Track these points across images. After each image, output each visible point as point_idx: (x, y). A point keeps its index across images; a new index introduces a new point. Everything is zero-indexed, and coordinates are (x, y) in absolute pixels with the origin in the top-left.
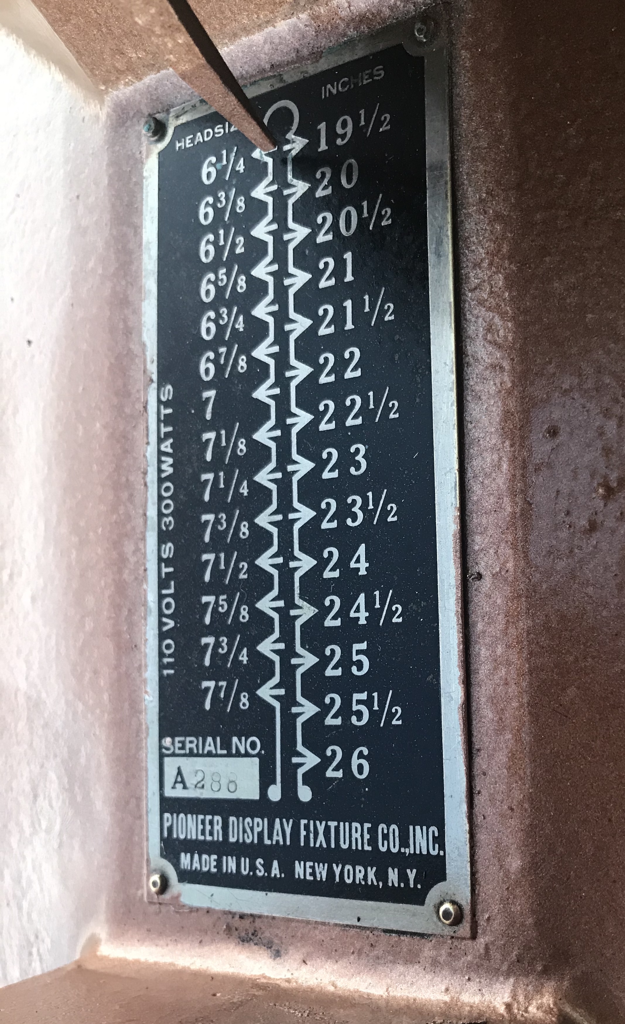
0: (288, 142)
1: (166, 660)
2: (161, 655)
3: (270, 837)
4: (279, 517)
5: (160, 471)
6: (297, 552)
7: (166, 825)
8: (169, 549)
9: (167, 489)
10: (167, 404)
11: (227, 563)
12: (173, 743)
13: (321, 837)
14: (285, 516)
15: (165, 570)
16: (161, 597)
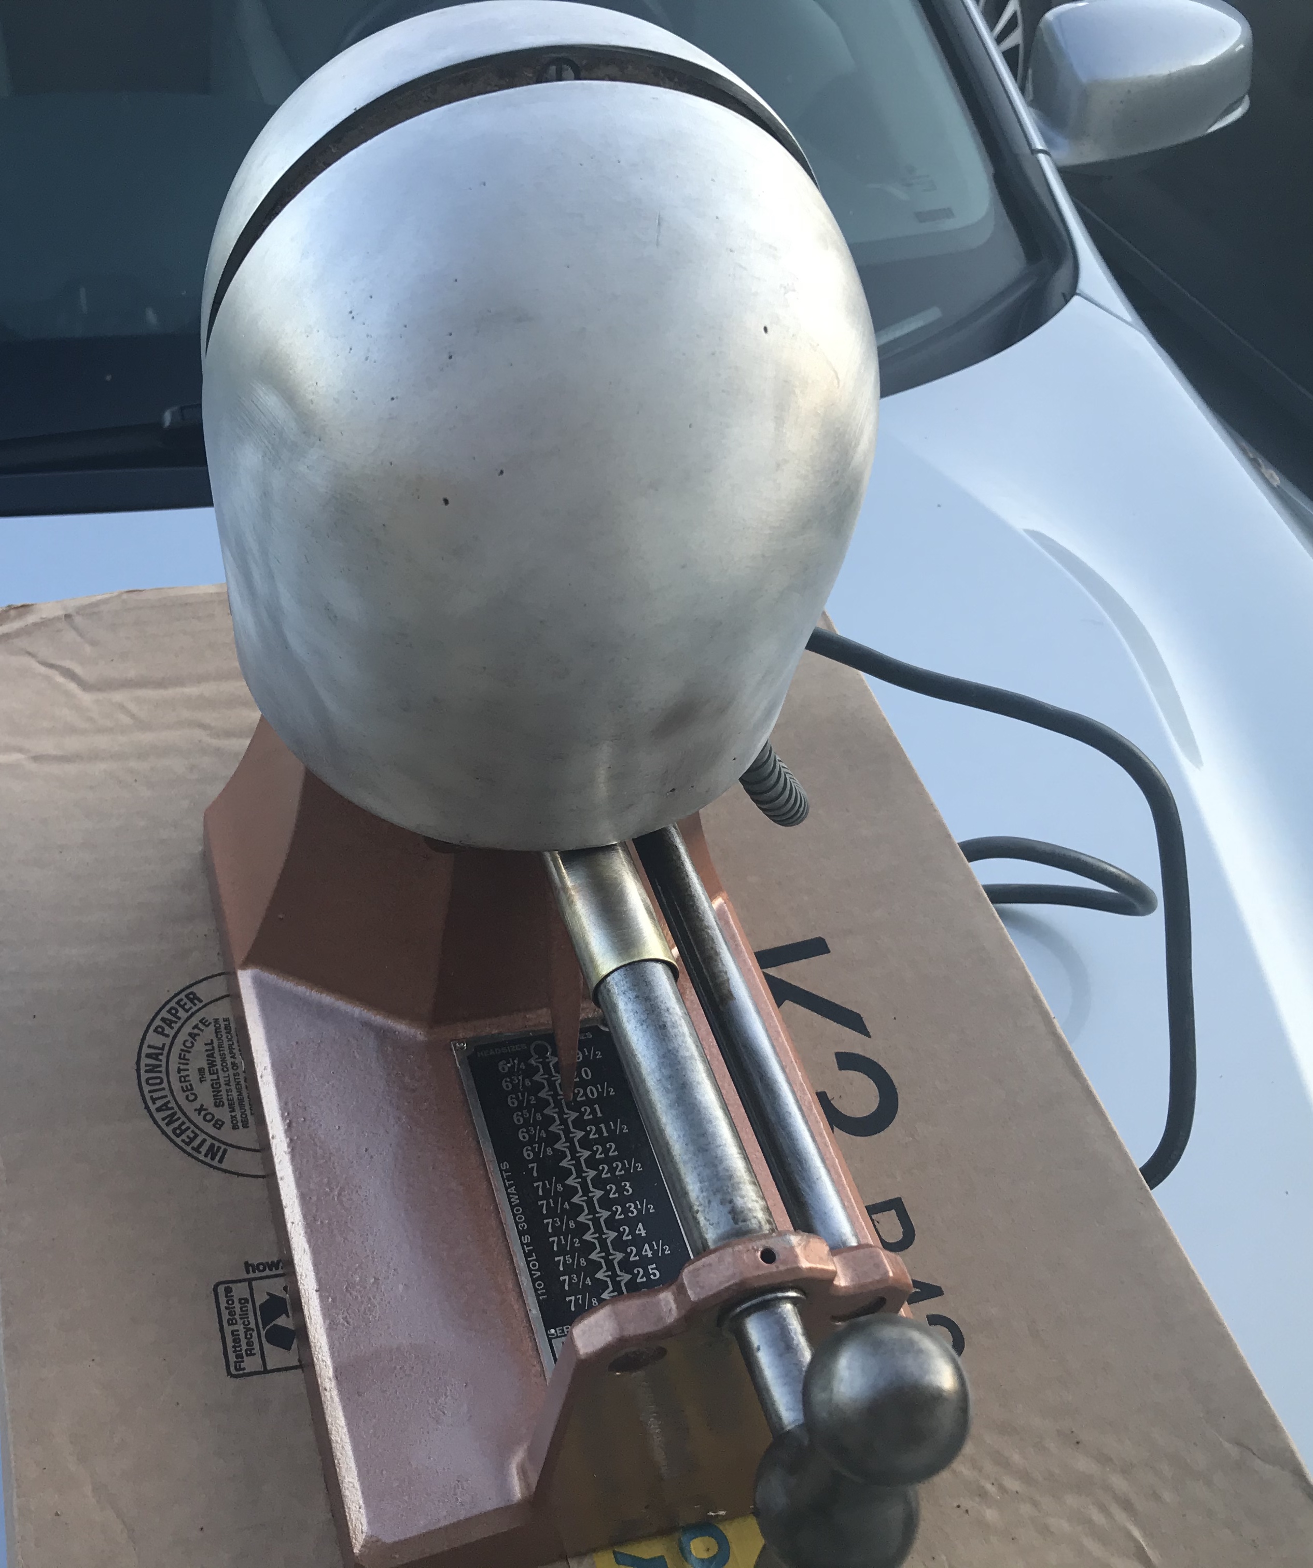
1: (539, 1292)
2: (536, 1290)
4: (591, 1216)
5: (510, 1203)
6: (605, 1231)
8: (527, 1239)
9: (518, 1210)
10: (506, 1171)
11: (566, 1241)
12: (556, 1331)
14: (594, 1216)
15: (527, 1249)
16: (528, 1263)
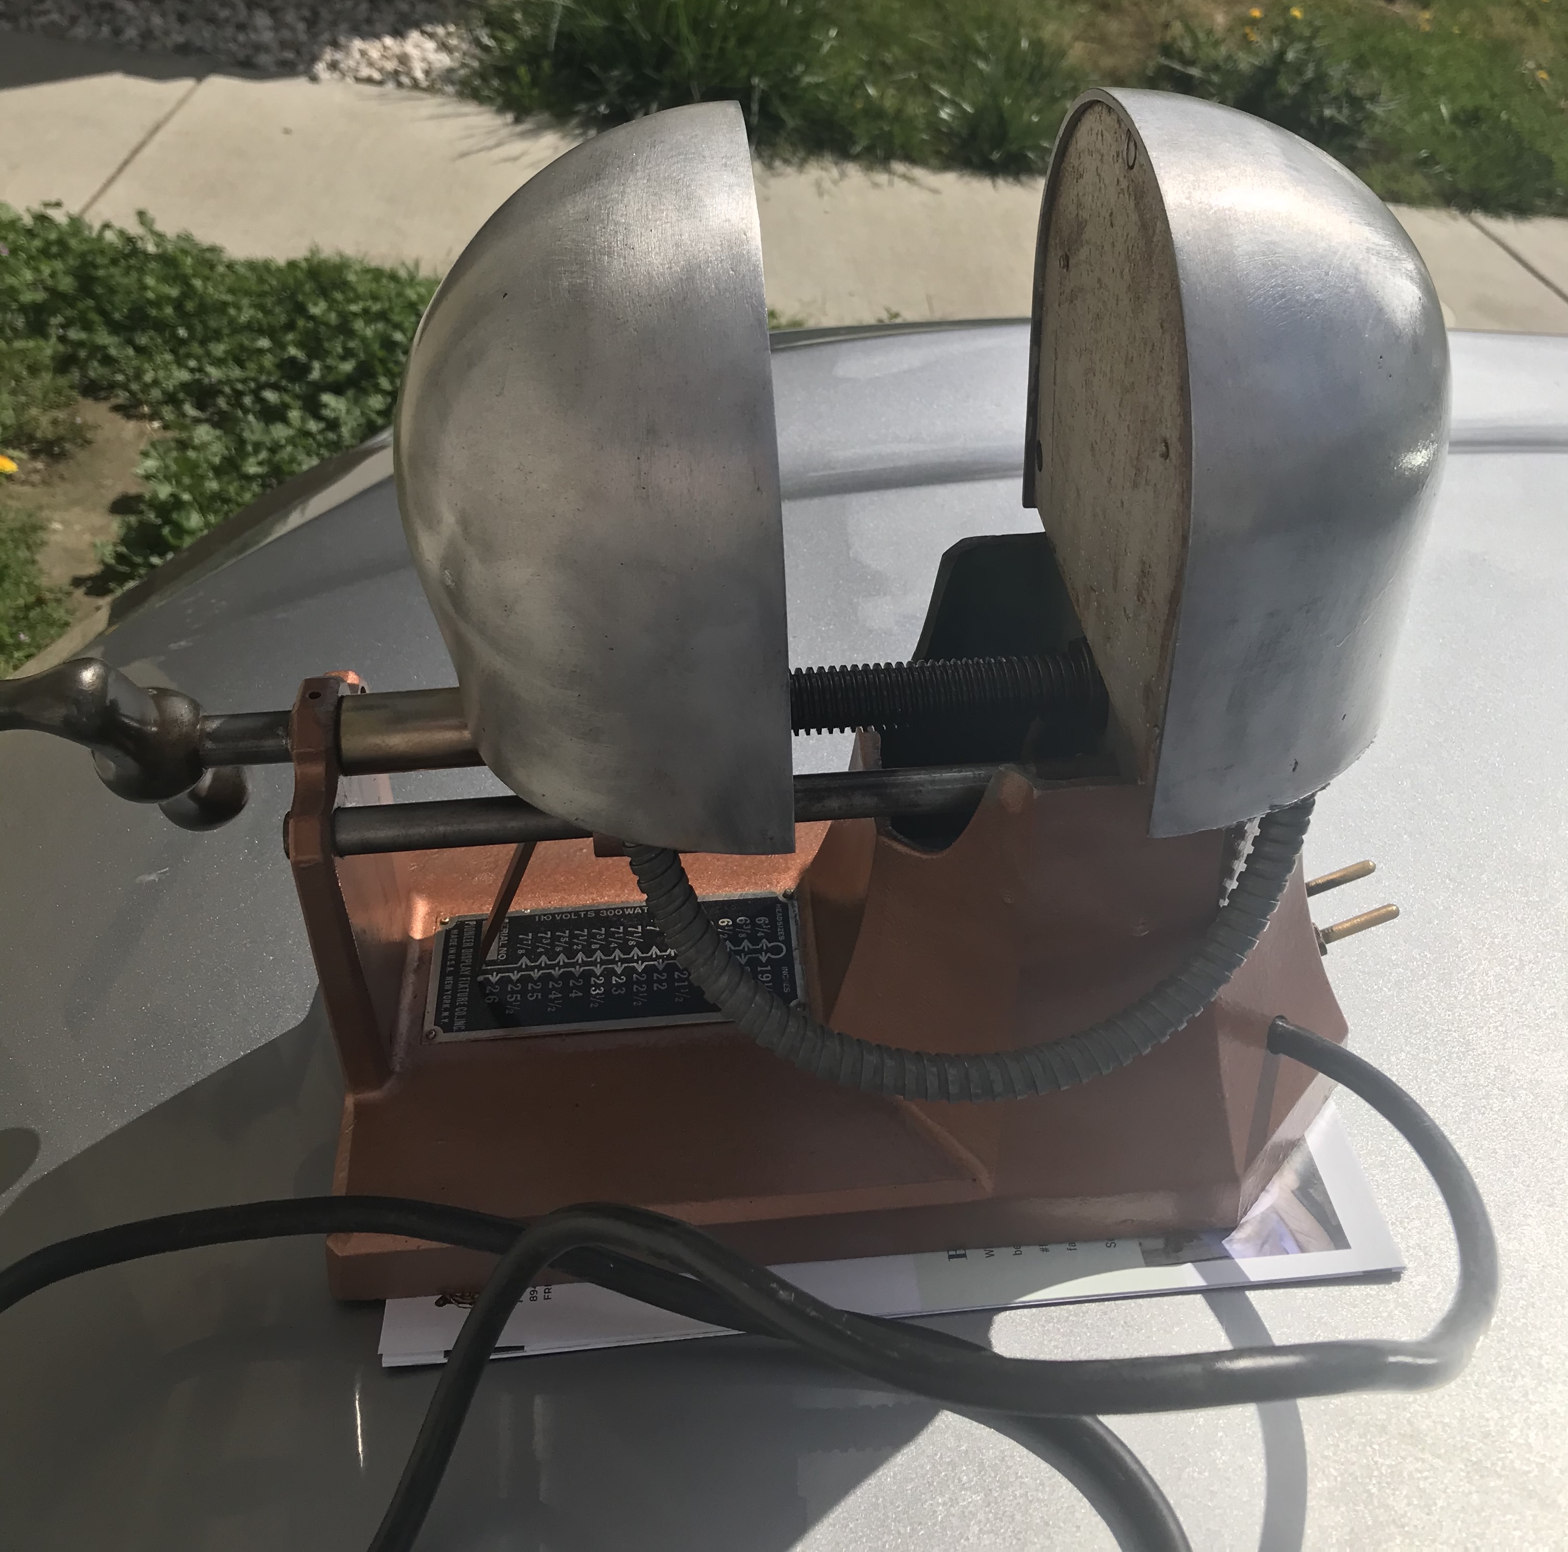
0: (766, 954)
3: (463, 966)
4: (599, 960)
5: (627, 908)
7: (471, 923)
8: (592, 913)
9: (619, 912)
11: (582, 940)
13: (462, 986)
14: (598, 963)
